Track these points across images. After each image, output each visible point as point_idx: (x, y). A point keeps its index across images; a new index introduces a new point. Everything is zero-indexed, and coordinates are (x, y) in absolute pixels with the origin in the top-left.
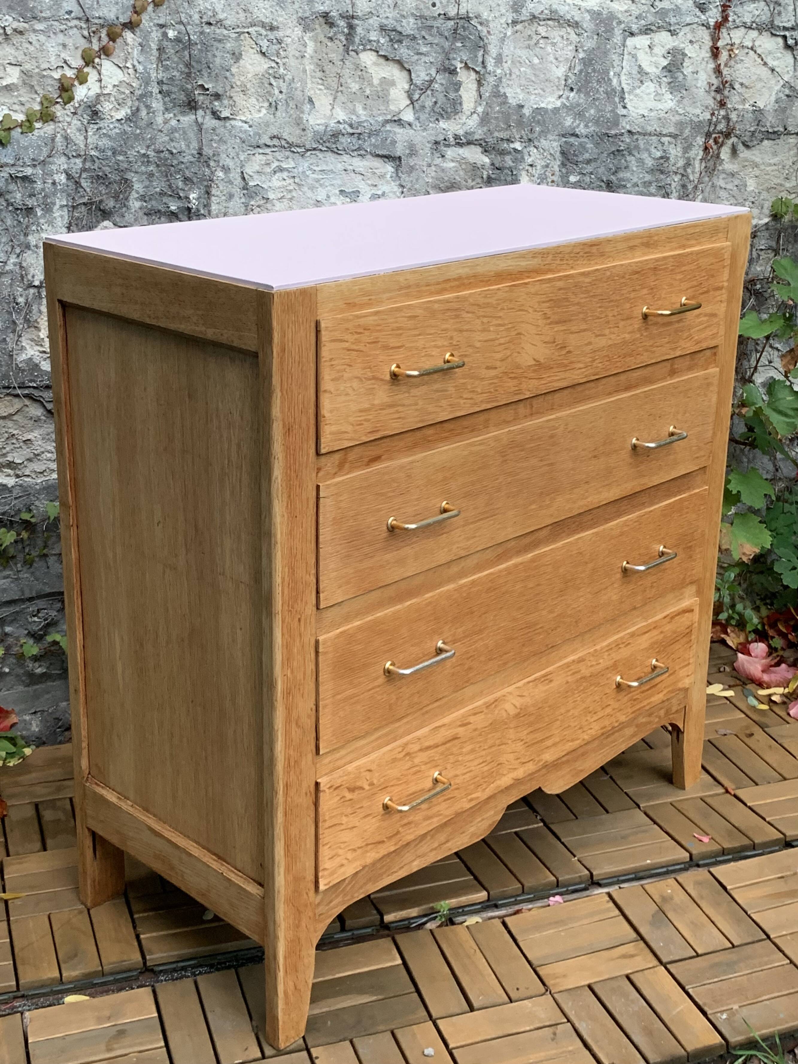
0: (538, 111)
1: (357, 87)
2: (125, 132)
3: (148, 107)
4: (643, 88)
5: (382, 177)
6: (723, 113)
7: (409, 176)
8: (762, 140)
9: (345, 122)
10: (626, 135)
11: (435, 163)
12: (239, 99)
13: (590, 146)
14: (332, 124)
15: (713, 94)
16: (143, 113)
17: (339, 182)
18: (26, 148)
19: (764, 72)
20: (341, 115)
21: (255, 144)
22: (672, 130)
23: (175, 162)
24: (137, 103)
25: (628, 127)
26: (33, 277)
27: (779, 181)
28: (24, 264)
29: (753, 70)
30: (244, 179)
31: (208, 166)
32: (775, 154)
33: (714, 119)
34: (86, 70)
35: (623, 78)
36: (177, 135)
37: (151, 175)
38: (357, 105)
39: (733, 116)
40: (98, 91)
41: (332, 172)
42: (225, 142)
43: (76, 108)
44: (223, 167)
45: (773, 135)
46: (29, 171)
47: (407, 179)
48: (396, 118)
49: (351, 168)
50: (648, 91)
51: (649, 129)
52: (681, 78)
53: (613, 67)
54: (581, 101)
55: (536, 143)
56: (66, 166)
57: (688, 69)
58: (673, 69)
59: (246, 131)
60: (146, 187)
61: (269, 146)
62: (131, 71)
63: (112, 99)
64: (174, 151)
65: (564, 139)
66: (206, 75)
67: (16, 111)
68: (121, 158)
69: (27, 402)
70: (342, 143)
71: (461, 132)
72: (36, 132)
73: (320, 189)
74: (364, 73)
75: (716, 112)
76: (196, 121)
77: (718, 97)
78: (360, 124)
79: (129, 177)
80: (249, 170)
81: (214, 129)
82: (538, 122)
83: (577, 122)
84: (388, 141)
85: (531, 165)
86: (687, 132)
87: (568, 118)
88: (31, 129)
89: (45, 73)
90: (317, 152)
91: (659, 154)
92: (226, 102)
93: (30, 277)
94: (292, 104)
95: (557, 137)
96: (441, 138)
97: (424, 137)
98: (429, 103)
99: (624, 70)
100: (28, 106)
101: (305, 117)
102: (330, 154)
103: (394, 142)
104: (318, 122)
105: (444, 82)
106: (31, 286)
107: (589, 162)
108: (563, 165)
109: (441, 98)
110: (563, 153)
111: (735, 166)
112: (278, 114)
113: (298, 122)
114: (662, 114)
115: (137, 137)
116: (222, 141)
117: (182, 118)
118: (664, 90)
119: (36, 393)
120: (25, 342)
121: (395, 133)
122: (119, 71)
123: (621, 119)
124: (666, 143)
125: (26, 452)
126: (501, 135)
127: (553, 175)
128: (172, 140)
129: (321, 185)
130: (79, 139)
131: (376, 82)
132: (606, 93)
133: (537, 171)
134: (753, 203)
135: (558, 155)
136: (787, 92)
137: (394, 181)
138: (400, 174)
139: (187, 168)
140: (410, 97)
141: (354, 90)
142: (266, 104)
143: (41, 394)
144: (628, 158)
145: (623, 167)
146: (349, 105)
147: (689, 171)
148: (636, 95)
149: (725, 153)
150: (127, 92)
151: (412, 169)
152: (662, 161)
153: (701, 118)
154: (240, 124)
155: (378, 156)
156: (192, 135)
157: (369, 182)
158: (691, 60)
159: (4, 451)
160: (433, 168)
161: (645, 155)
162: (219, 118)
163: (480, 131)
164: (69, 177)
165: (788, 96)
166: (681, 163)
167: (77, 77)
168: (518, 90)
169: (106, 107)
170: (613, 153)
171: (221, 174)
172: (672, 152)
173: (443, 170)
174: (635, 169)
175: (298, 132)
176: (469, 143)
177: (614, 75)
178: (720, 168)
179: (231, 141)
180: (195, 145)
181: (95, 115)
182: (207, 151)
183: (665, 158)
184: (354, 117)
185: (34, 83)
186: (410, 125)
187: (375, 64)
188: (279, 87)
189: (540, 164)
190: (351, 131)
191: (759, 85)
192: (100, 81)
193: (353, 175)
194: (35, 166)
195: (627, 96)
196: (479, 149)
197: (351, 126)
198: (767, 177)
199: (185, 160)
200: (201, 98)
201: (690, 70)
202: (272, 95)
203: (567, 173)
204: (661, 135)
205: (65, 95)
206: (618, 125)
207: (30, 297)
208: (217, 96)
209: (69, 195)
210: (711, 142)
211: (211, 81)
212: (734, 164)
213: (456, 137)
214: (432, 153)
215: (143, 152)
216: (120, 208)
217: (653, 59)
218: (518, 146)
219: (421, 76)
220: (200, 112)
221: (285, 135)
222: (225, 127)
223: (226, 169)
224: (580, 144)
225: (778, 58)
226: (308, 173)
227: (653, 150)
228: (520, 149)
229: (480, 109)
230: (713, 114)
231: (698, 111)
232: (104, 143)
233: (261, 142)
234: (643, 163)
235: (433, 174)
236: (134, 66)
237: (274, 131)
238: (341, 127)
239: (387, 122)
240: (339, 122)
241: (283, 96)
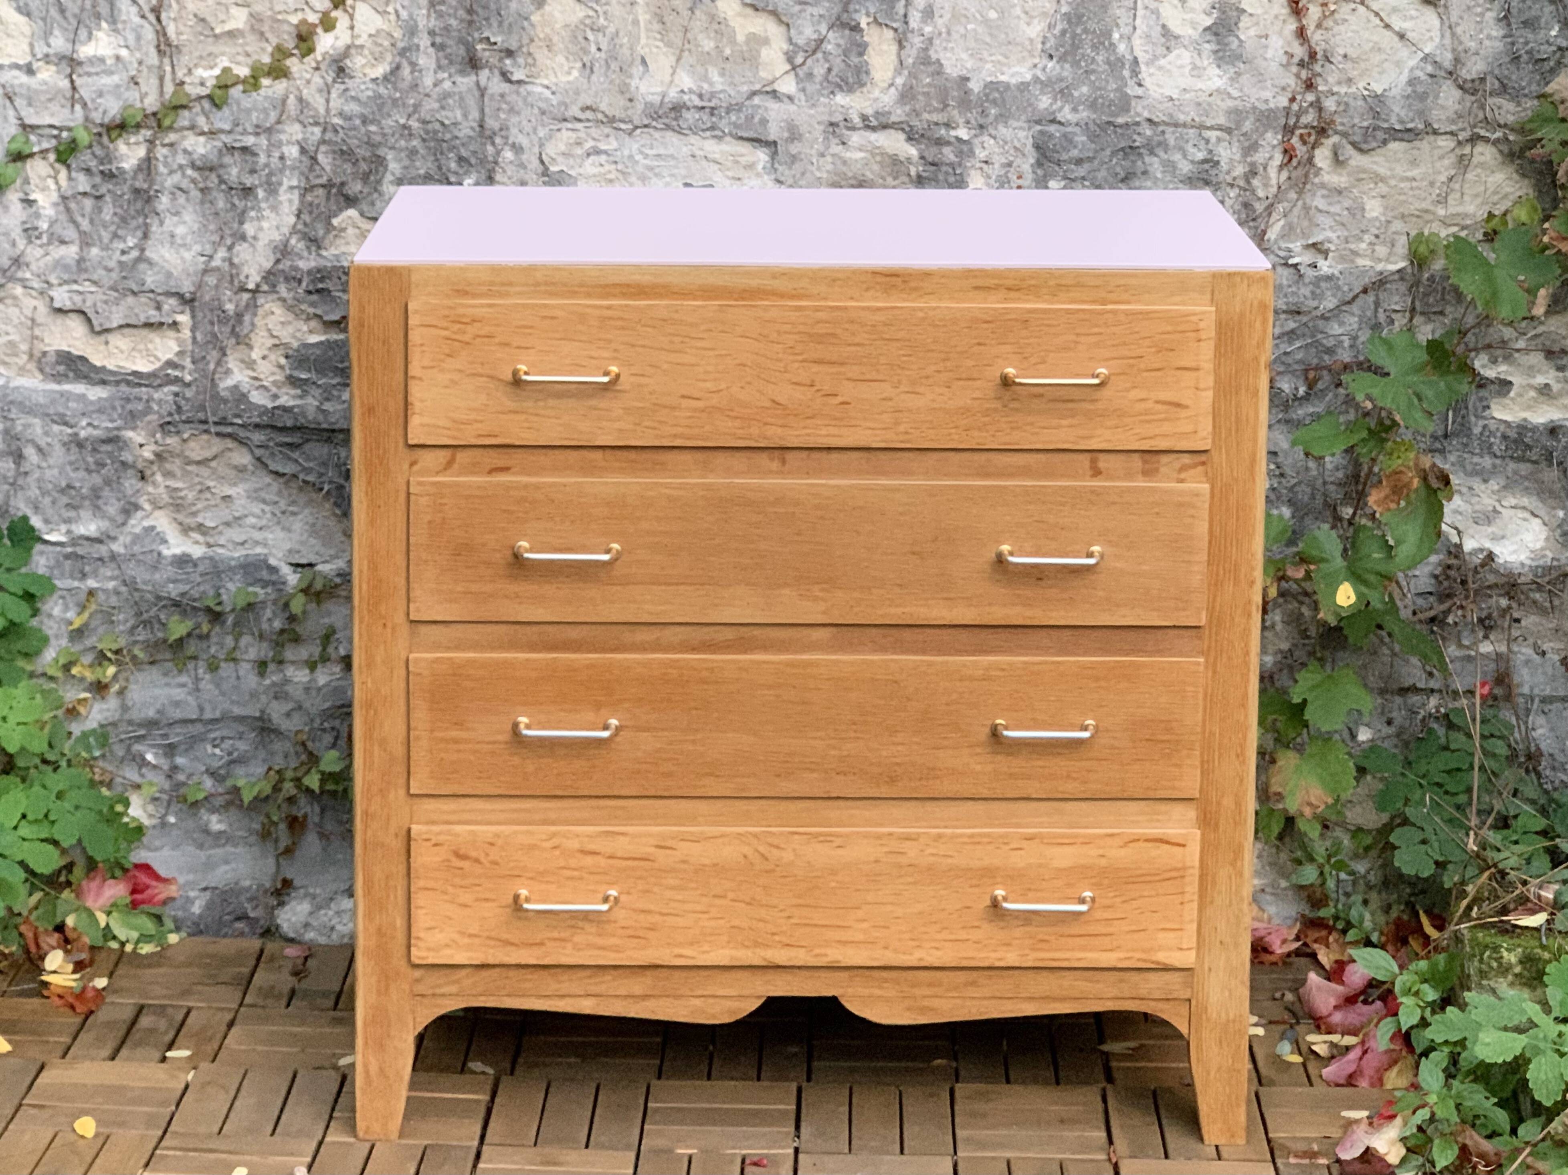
0: (992, 86)
1: (712, 44)
2: (380, 96)
3: (413, 64)
4: (1171, 57)
5: (750, 167)
6: (1310, 97)
7: (790, 168)
8: (1385, 142)
9: (691, 91)
10: (1145, 125)
11: (831, 151)
12: (541, 55)
13: (1081, 139)
14: (673, 94)
15: (1295, 69)
16: (406, 71)
17: (683, 172)
18: (248, 111)
19: (1388, 39)
20: (686, 81)
21: (560, 116)
22: (1222, 120)
23: (448, 136)
24: (398, 59)
25: (1146, 114)
26: (247, 277)
27: (1424, 205)
28: (236, 260)
29: (1366, 35)
30: (542, 162)
31: (493, 144)
32: (1414, 163)
33: (1295, 107)
34: (334, 14)
35: (1137, 42)
36: (451, 101)
37: (413, 152)
38: (710, 69)
39: (1330, 104)
40: (349, 42)
41: (673, 157)
42: (518, 113)
43: (318, 63)
44: (513, 146)
45: (1408, 135)
46: (250, 141)
47: (787, 172)
48: (768, 89)
49: (702, 153)
50: (1179, 62)
51: (1182, 118)
52: (1235, 44)
53: (1117, 25)
54: (1065, 74)
55: (993, 132)
56: (300, 136)
57: (1247, 31)
58: (1221, 30)
59: (547, 100)
60: (405, 168)
61: (580, 120)
62: (393, 17)
63: (366, 52)
64: (447, 122)
65: (1039, 128)
66: (495, 24)
67: (238, 63)
68: (373, 128)
69: (230, 444)
70: (686, 120)
71: (869, 111)
72: (262, 92)
73: (654, 180)
74: (723, 27)
75: (1299, 97)
76: (478, 84)
77: (1304, 74)
78: (713, 95)
79: (382, 154)
80: (551, 150)
81: (502, 96)
82: (994, 102)
83: (1059, 103)
84: (756, 120)
85: (986, 162)
86: (1248, 126)
87: (1044, 98)
88: (256, 86)
89: (280, 17)
90: (651, 130)
91: (1200, 156)
92: (521, 60)
93: (242, 278)
94: (614, 66)
95: (1026, 125)
96: (838, 118)
97: (811, 116)
98: (819, 71)
99: (1138, 31)
100: (255, 57)
101: (634, 83)
102: (669, 134)
103: (764, 122)
104: (652, 90)
105: (842, 42)
106: (243, 289)
107: (1079, 162)
108: (1039, 164)
109: (838, 63)
110: (1037, 147)
111: (1343, 179)
112: (594, 78)
113: (624, 89)
114: (1203, 98)
115: (395, 101)
116: (512, 110)
117: (459, 79)
118: (1206, 63)
119: (242, 433)
120: (232, 362)
121: (766, 109)
122: (378, 17)
123: (1133, 103)
124: (1213, 140)
125: (225, 514)
126: (935, 117)
127: (1020, 177)
128: (443, 108)
129: (656, 175)
130: (318, 102)
131: (740, 38)
132: (1108, 62)
133: (996, 170)
134: (1377, 237)
135: (1029, 149)
136: (1430, 69)
137: (768, 174)
138: (776, 165)
139: (463, 145)
140: (790, 60)
141: (707, 49)
142: (579, 65)
143: (248, 434)
144: (1147, 159)
145: (1139, 173)
146: (699, 68)
147: (1256, 182)
148: (1160, 68)
149: (1322, 157)
150: (386, 43)
151: (794, 159)
152: (1206, 166)
153: (1272, 105)
154: (539, 89)
155: (741, 138)
156: (472, 102)
157: (730, 174)
158: (1254, 19)
159: (194, 509)
160: (829, 159)
161: (1177, 157)
162: (510, 81)
163: (899, 111)
164: (303, 151)
165: (1432, 76)
166: (1240, 170)
167: (322, 22)
168: (964, 56)
169: (356, 63)
170: (1123, 149)
171: (508, 154)
172: (1223, 153)
173: (845, 163)
174: (1159, 175)
175: (623, 102)
176: (885, 127)
177: (1121, 37)
178: (1316, 180)
179: (526, 112)
180: (475, 114)
181: (341, 71)
182: (492, 123)
183: (1211, 162)
184: (706, 86)
185: (265, 28)
186: (790, 98)
187: (739, 15)
188: (597, 43)
189: (998, 160)
190: (701, 104)
191: (1376, 58)
192: (352, 28)
193: (704, 163)
194: (257, 134)
195: (1143, 67)
196: (902, 136)
197: (701, 96)
198: (1402, 198)
199: (461, 135)
200: (487, 54)
201: (1252, 32)
202: (586, 51)
203: (1045, 176)
204: (1202, 127)
205: (304, 46)
206: (1128, 111)
207: (243, 303)
208: (510, 53)
209: (302, 173)
210: (1295, 141)
211: (502, 32)
212: (1340, 175)
213: (864, 118)
214: (826, 139)
215: (402, 121)
216: (370, 194)
217: (1188, 16)
218: (963, 133)
219: (807, 32)
220: (484, 74)
221: (603, 107)
222: (518, 93)
223: (517, 149)
224: (1065, 135)
225: (1412, 18)
226: (638, 157)
227: (1191, 149)
228: (965, 137)
229: (900, 81)
230: (1293, 100)
231: (1267, 94)
232: (353, 108)
233: (569, 114)
234: (1175, 168)
235: (830, 167)
236: (396, 11)
237: (587, 100)
238: (686, 97)
239: (754, 93)
240: (682, 91)
241: (603, 55)
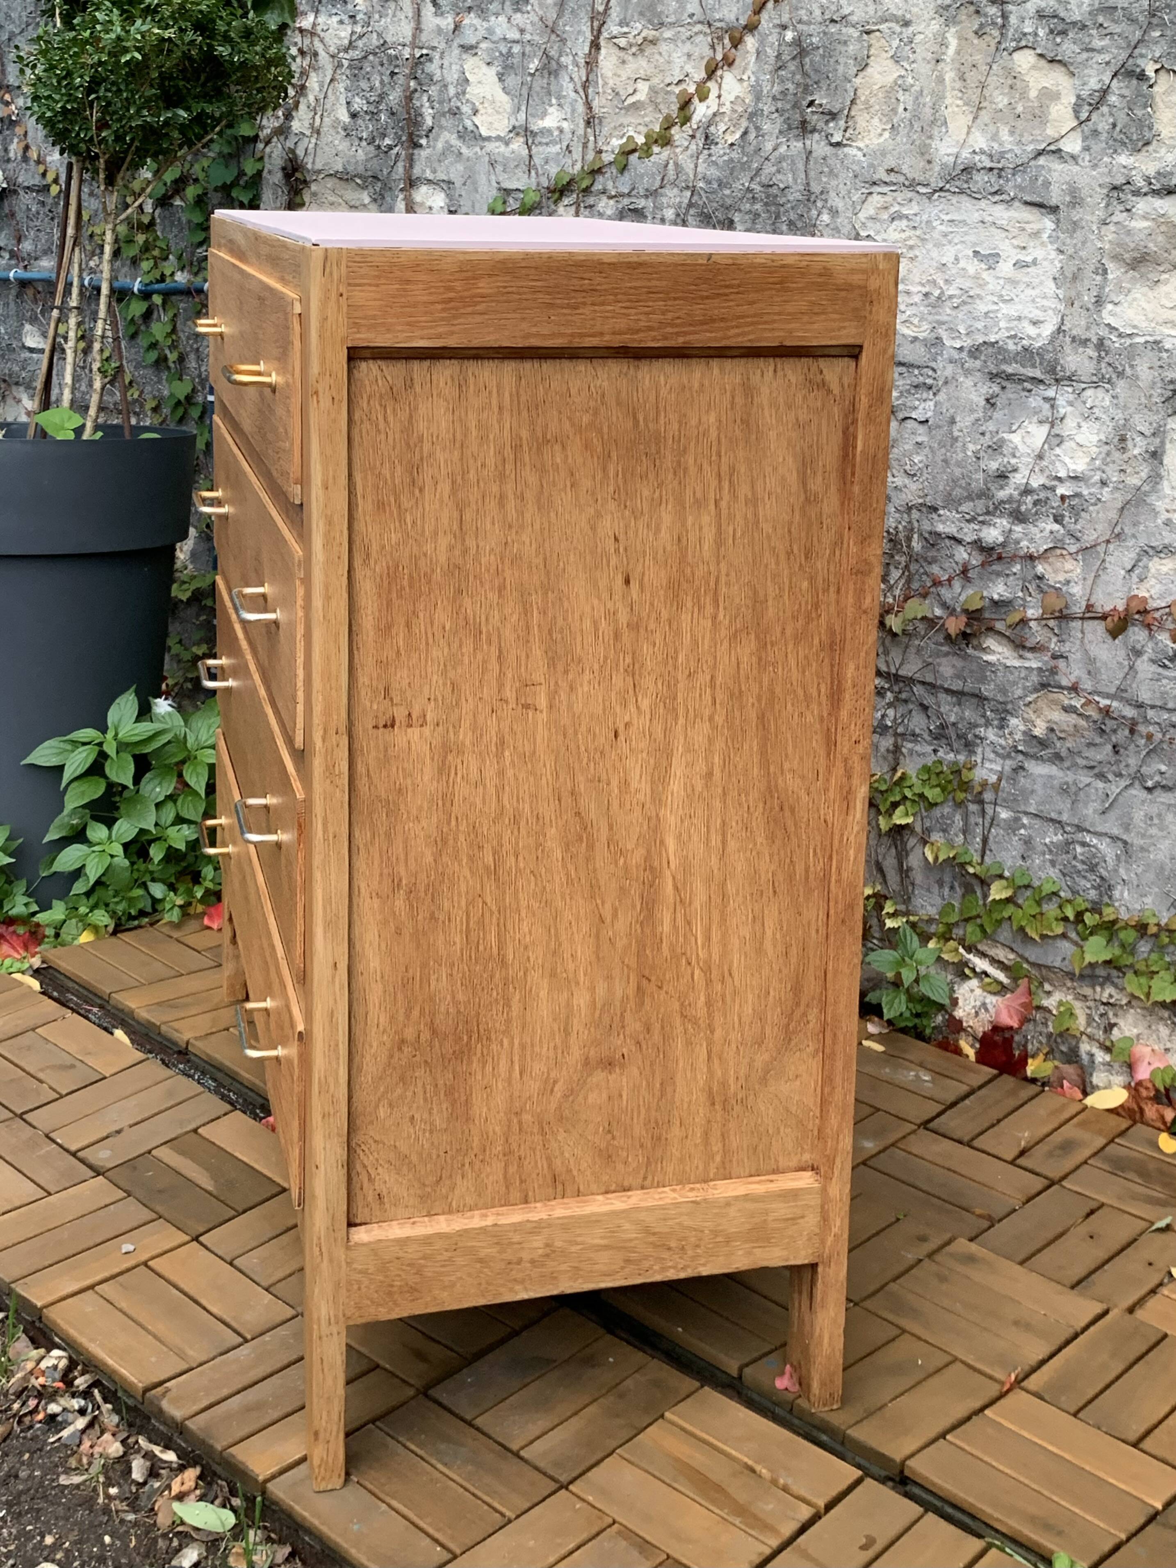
1: (1006, 101)
3: (758, 129)
5: (1036, 235)
7: (1072, 237)
9: (983, 152)
11: (1115, 219)
12: (861, 118)
14: (965, 154)
16: (752, 136)
17: (974, 239)
18: (642, 176)
20: (980, 141)
21: (870, 179)
23: (784, 201)
24: (746, 124)
30: (854, 226)
31: (814, 207)
34: (707, 84)
36: (785, 165)
37: (756, 215)
38: (1003, 127)
40: (716, 110)
41: (964, 222)
42: (837, 176)
44: (831, 209)
46: (641, 203)
47: (1069, 241)
48: (1053, 148)
49: (991, 219)
56: (677, 200)
59: (860, 163)
61: (887, 184)
62: (746, 84)
63: (727, 119)
64: (782, 186)
68: (727, 192)
70: (976, 182)
71: (1152, 173)
72: (652, 158)
73: (948, 247)
74: (1017, 82)
76: (805, 148)
78: (1002, 155)
79: (733, 217)
80: (864, 215)
81: (825, 158)
84: (1040, 182)
88: (649, 153)
89: (669, 88)
90: (947, 194)
92: (842, 123)
94: (917, 126)
96: (1121, 180)
97: (1093, 177)
98: (1104, 126)
100: (650, 126)
101: (934, 144)
102: (964, 198)
103: (1047, 184)
104: (949, 151)
105: (1125, 91)
109: (1122, 117)
112: (898, 138)
113: (924, 150)
115: (743, 165)
116: (832, 174)
117: (793, 144)
121: (1050, 170)
122: (737, 84)
128: (780, 172)
129: (950, 242)
130: (690, 168)
131: (1033, 94)
137: (1053, 243)
138: (1059, 233)
139: (793, 208)
140: (1077, 114)
141: (1000, 106)
142: (889, 126)
146: (992, 128)
150: (741, 110)
151: (1076, 226)
154: (854, 152)
155: (1026, 202)
156: (800, 165)
157: (1016, 243)
160: (1112, 227)
162: (831, 144)
167: (698, 92)
169: (720, 129)
171: (827, 216)
173: (1129, 232)
175: (922, 164)
176: (1165, 190)
179: (843, 175)
180: (802, 178)
181: (709, 138)
182: (815, 187)
184: (996, 146)
185: (659, 100)
186: (1075, 158)
187: (1033, 68)
188: (905, 104)
190: (989, 165)
192: (720, 97)
193: (993, 229)
194: (646, 197)
197: (991, 156)
199: (792, 198)
200: (816, 117)
202: (894, 111)
205: (681, 114)
208: (833, 116)
211: (829, 95)
213: (1146, 180)
214: (1109, 204)
215: (748, 185)
219: (1092, 83)
220: (813, 138)
221: (905, 169)
222: (838, 156)
223: (834, 212)
226: (935, 223)
232: (713, 172)
233: (876, 177)
235: (1112, 237)
236: (749, 78)
237: (891, 162)
238: (977, 158)
239: (1040, 153)
240: (974, 152)
241: (908, 115)
